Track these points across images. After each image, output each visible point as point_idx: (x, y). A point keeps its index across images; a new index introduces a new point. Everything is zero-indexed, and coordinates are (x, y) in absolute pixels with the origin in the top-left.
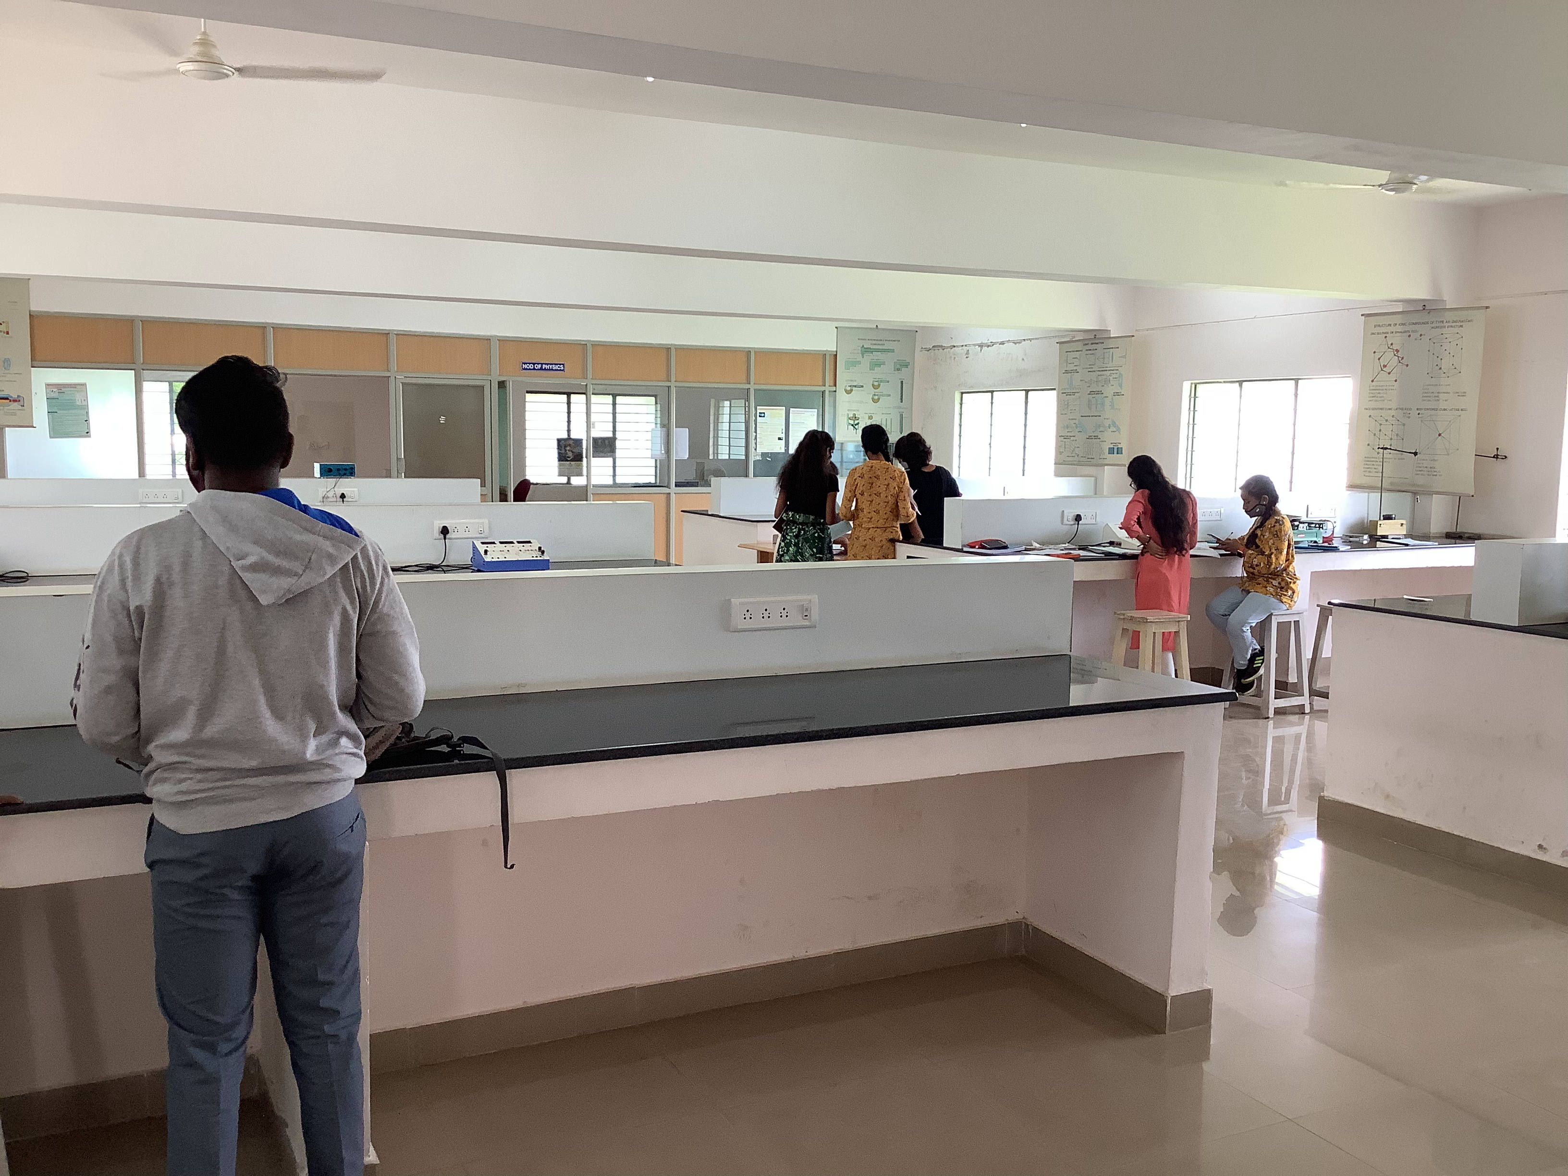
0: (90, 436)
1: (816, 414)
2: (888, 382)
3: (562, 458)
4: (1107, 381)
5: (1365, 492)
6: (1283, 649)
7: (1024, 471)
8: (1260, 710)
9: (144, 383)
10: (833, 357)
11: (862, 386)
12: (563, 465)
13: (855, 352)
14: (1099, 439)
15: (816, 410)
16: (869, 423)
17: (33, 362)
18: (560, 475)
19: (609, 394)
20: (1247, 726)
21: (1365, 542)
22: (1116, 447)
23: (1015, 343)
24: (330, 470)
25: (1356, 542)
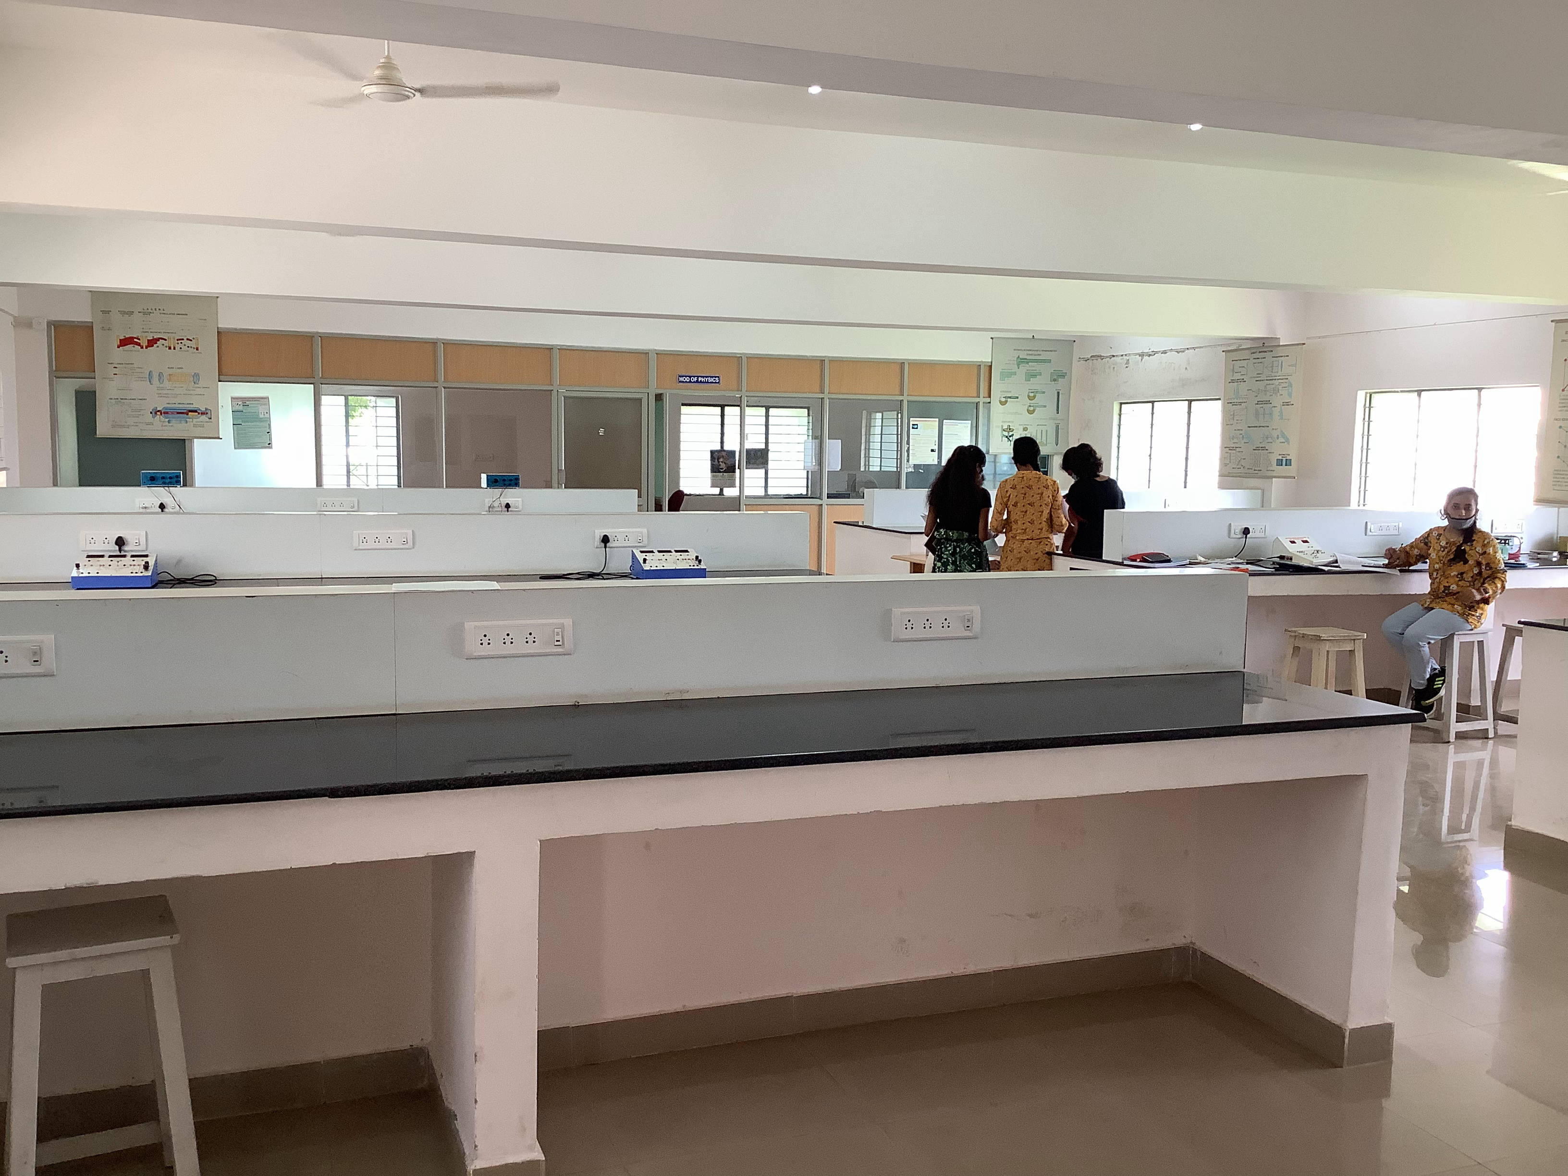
0: (271, 448)
1: (970, 425)
2: (1044, 393)
3: (715, 469)
4: (1276, 391)
5: (1555, 507)
6: (1465, 672)
7: (1185, 483)
8: (1439, 733)
9: (322, 396)
10: (988, 368)
11: (1017, 398)
12: (716, 476)
13: (1011, 362)
14: (1267, 450)
15: (970, 422)
16: (1024, 434)
17: (221, 376)
18: (712, 486)
19: (762, 407)
20: (1429, 751)
21: (1555, 559)
22: (1284, 459)
23: (1178, 352)
24: (496, 481)
25: (1545, 559)
